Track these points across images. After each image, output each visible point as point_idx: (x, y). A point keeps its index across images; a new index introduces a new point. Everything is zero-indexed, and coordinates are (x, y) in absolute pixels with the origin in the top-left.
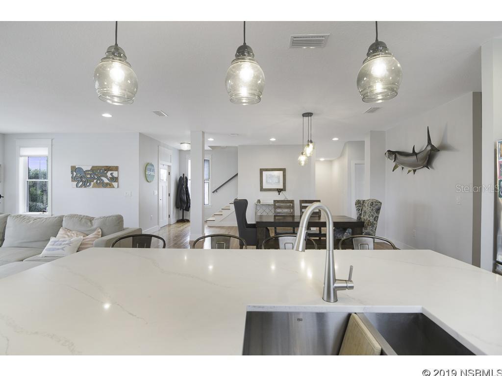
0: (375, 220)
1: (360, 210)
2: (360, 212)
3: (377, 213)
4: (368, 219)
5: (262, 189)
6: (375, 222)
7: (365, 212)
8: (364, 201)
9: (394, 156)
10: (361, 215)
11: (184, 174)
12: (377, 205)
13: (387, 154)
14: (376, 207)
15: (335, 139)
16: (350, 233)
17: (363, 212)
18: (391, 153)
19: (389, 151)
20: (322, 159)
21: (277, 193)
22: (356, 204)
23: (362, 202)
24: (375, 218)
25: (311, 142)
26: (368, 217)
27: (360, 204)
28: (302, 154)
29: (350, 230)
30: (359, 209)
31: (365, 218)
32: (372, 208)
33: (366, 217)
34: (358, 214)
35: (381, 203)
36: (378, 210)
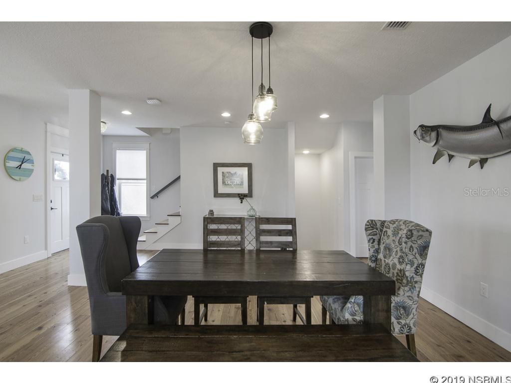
0: (416, 273)
1: (376, 242)
2: (376, 247)
3: (421, 255)
4: (398, 267)
5: (217, 195)
6: (417, 278)
7: (388, 249)
8: (383, 223)
9: (434, 134)
10: (377, 251)
11: (108, 171)
12: (422, 236)
13: (418, 133)
14: (419, 242)
15: (324, 116)
16: (358, 304)
17: (382, 247)
18: (426, 130)
19: (422, 126)
20: (306, 152)
21: (238, 200)
22: (366, 229)
23: (378, 225)
24: (417, 268)
25: (270, 91)
26: (396, 261)
27: (375, 229)
28: (251, 117)
29: (360, 299)
30: (374, 240)
31: (390, 261)
32: (410, 244)
33: (393, 260)
34: (372, 250)
35: (430, 233)
36: (424, 250)
